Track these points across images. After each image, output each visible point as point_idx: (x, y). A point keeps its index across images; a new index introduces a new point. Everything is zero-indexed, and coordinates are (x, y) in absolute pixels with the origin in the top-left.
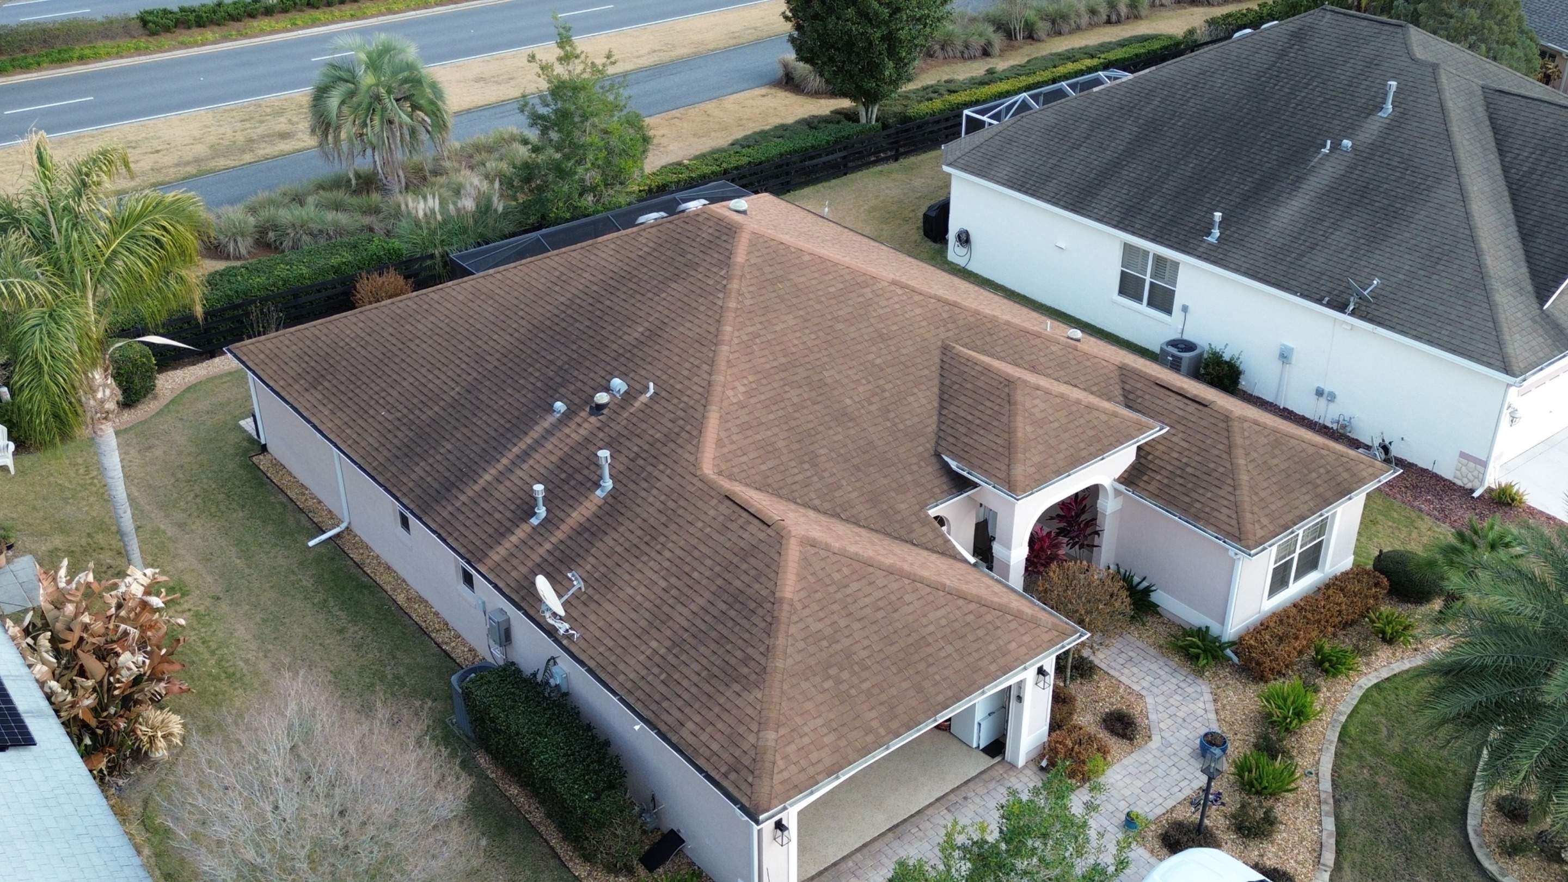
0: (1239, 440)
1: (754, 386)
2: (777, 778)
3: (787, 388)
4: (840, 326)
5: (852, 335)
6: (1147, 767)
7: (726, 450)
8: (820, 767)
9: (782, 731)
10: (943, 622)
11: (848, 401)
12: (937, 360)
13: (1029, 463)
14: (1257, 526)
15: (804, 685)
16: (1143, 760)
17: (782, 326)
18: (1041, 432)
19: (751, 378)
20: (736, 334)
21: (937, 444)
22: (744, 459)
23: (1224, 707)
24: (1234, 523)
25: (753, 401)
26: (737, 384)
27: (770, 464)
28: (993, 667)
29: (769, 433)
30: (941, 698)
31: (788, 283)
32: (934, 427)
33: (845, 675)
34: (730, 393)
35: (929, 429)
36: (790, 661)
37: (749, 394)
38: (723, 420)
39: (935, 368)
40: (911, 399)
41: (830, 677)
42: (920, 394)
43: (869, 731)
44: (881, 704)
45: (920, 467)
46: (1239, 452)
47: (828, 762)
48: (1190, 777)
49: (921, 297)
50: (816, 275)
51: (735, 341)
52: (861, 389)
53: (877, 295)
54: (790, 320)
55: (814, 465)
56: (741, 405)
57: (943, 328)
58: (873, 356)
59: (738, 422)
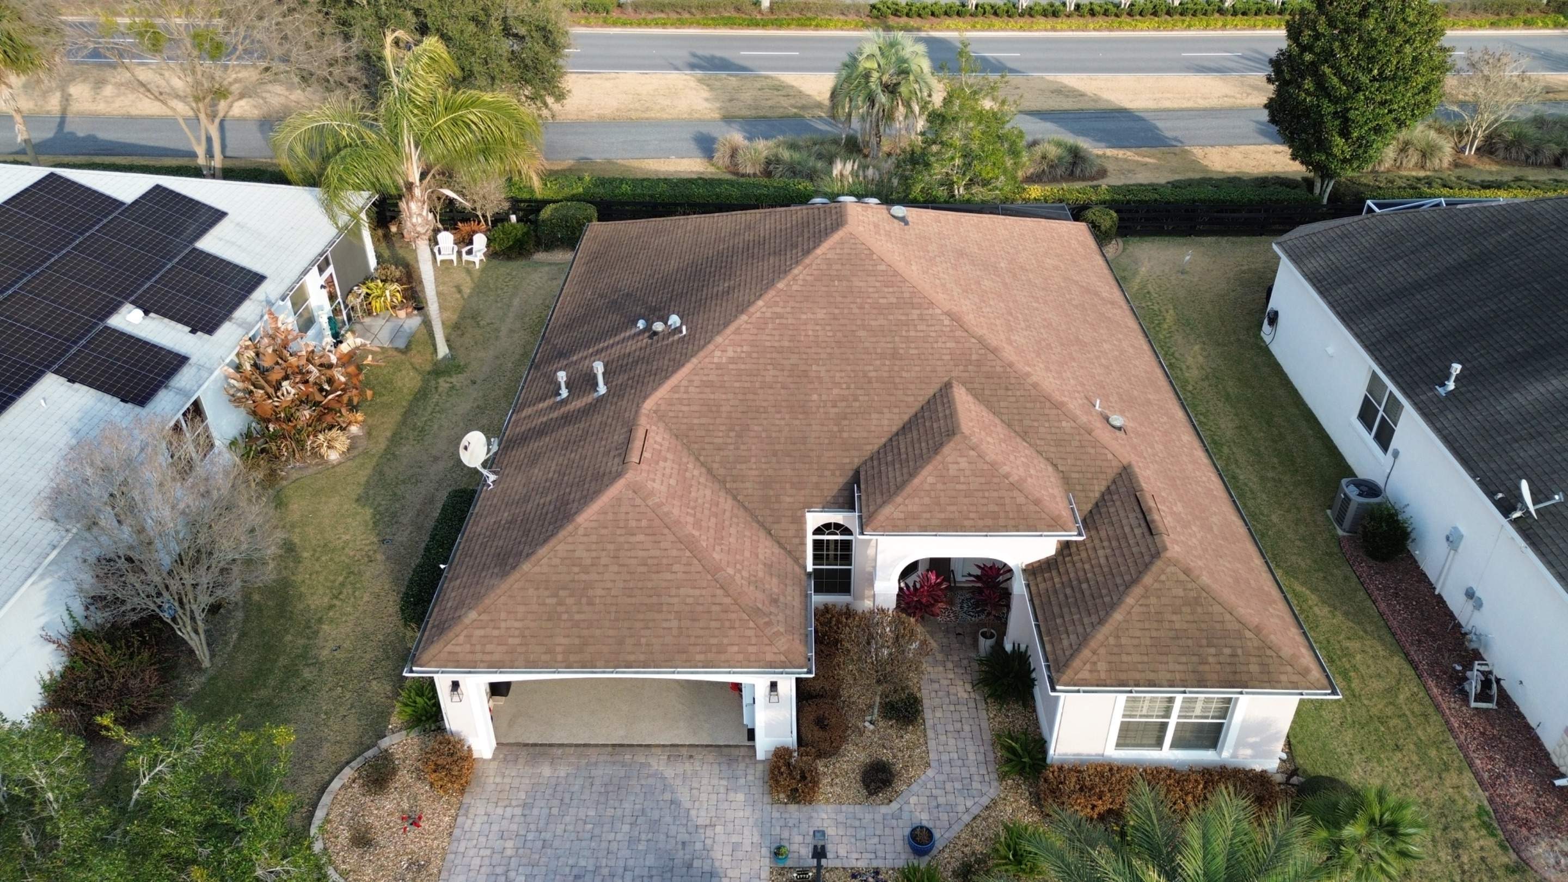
0: (1148, 579)
1: (743, 355)
2: (449, 648)
3: (769, 367)
4: (862, 333)
5: (867, 345)
6: (857, 823)
7: (677, 396)
8: (487, 658)
9: (484, 617)
10: (690, 600)
11: (815, 397)
12: (931, 392)
13: (901, 508)
14: (1088, 666)
15: (531, 592)
16: (860, 815)
17: (810, 316)
18: (940, 486)
19: (745, 349)
20: (764, 309)
21: (865, 463)
22: (685, 409)
25: (731, 366)
26: (730, 349)
27: (703, 421)
28: (699, 657)
29: (724, 397)
30: (632, 658)
31: (844, 283)
32: (876, 447)
33: (570, 601)
34: (717, 353)
35: (869, 447)
36: (537, 569)
37: (732, 361)
38: (694, 372)
39: (922, 400)
40: (874, 416)
41: (556, 596)
42: (888, 416)
43: (549, 651)
44: (579, 637)
45: (833, 475)
46: (1137, 591)
47: (496, 657)
48: (880, 854)
49: (965, 334)
50: (878, 284)
51: (758, 314)
52: (835, 391)
53: (921, 318)
54: (821, 314)
55: (739, 436)
56: (719, 367)
57: (961, 368)
58: (871, 368)
59: (705, 378)
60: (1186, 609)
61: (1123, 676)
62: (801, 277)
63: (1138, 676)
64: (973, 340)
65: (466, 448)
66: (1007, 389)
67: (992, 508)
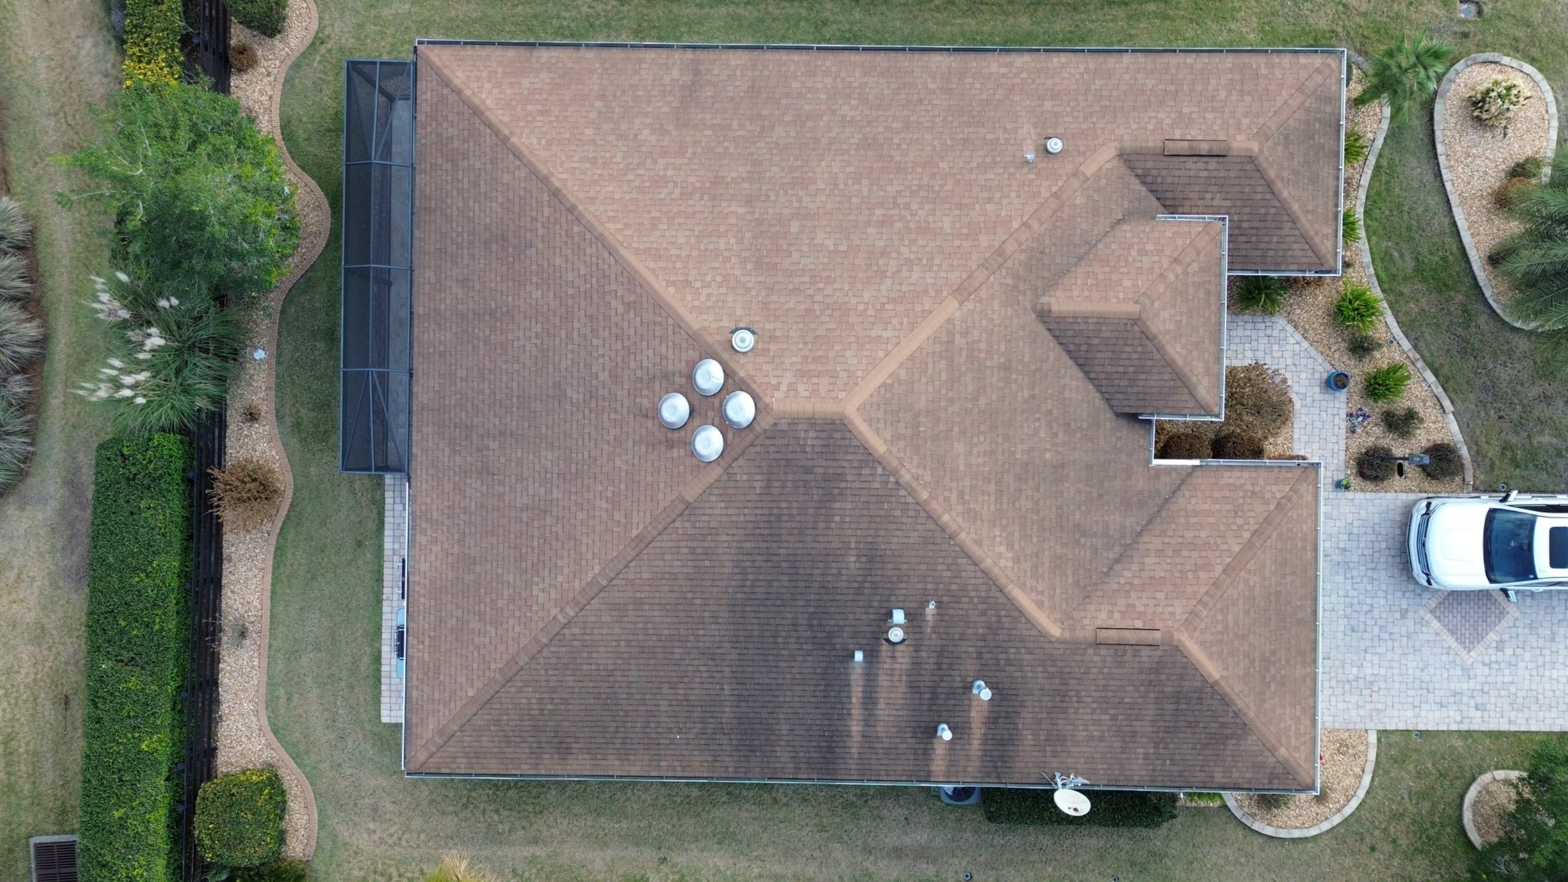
1: (1004, 534)
2: (1302, 763)
3: (1017, 505)
4: (982, 402)
5: (994, 397)
6: (1309, 427)
7: (1046, 602)
10: (1274, 568)
11: (1048, 456)
12: (1046, 333)
15: (1267, 706)
16: (1302, 425)
17: (961, 461)
18: (1183, 341)
19: (998, 533)
20: (953, 513)
21: (1111, 407)
22: (1058, 591)
23: (1306, 331)
24: (1309, 253)
25: (1016, 547)
26: (997, 549)
27: (1069, 572)
29: (1047, 553)
30: (1309, 611)
31: (922, 419)
32: (1097, 395)
33: (1273, 671)
34: (1003, 563)
35: (1097, 400)
36: (1252, 705)
37: (1010, 546)
38: (1022, 586)
39: (1053, 344)
40: (1067, 394)
41: (1269, 683)
42: (1067, 380)
43: (1304, 680)
45: (1119, 439)
46: (1279, 185)
47: (1308, 722)
48: (1335, 411)
49: (984, 287)
50: (924, 380)
51: (959, 519)
52: (1043, 434)
53: (964, 334)
54: (959, 448)
55: (1084, 534)
56: (1017, 560)
57: (1020, 297)
58: (1020, 394)
59: (1029, 574)
62: (913, 471)
64: (992, 279)
65: (1076, 810)
66: (1042, 253)
67: (1201, 294)
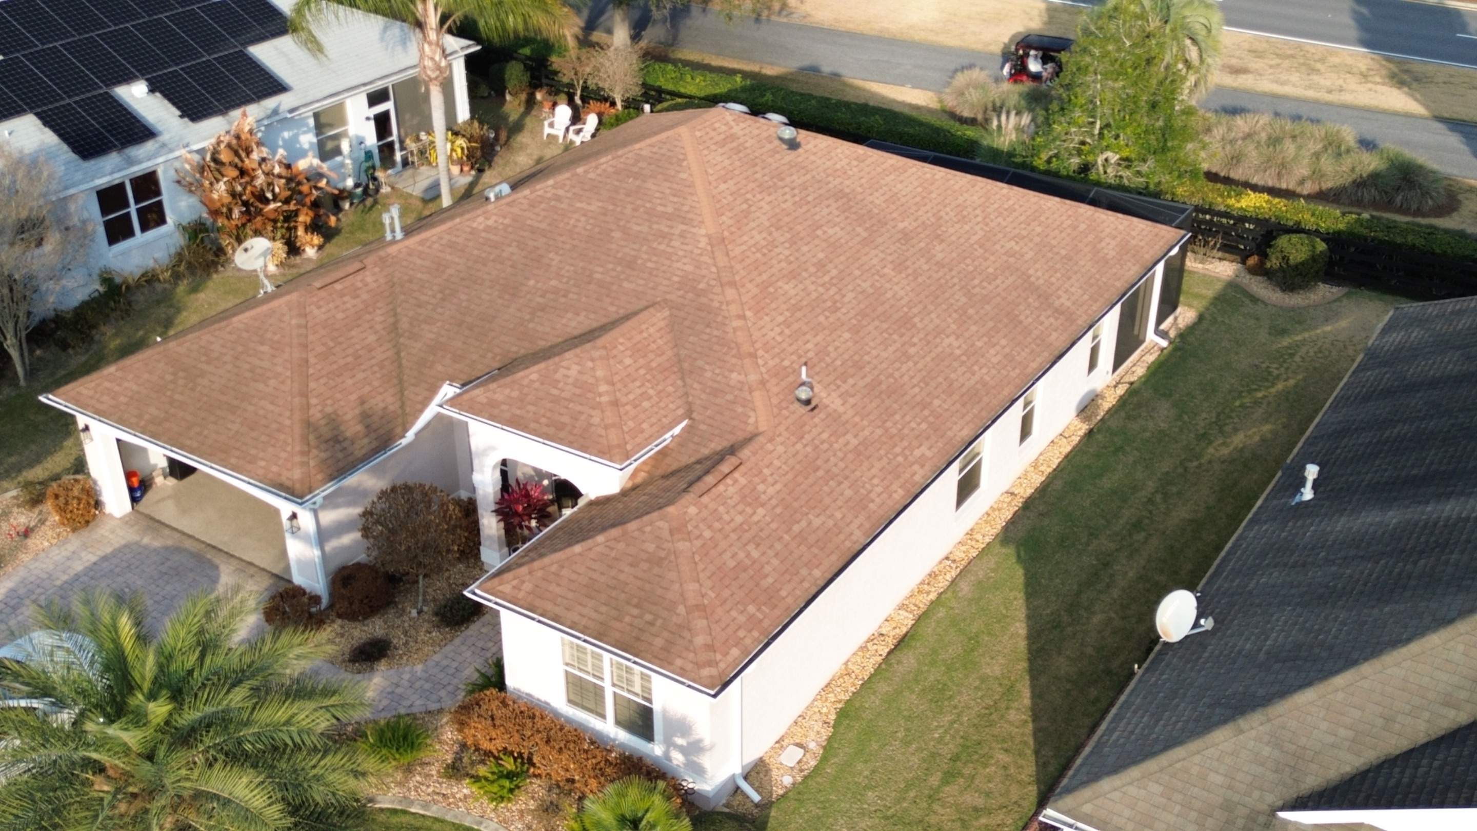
0: (632, 526)
1: (500, 227)
2: (80, 389)
3: (514, 244)
5: (613, 246)
9: (119, 374)
10: (261, 412)
11: (532, 283)
13: (488, 394)
14: (515, 582)
15: (161, 365)
17: (584, 205)
18: (536, 385)
19: (506, 221)
20: (548, 189)
22: (419, 262)
25: (483, 234)
26: (494, 218)
27: (425, 277)
28: (233, 461)
29: (457, 260)
30: (188, 442)
31: (638, 182)
33: (181, 382)
38: (449, 231)
40: (569, 315)
41: (175, 375)
43: (139, 417)
44: (167, 412)
50: (667, 191)
51: (539, 193)
52: (553, 283)
53: (682, 235)
54: (595, 206)
55: (443, 299)
56: (473, 232)
57: (681, 293)
58: (600, 269)
59: (454, 239)
60: (645, 566)
61: (538, 603)
62: (604, 167)
63: (549, 606)
64: (714, 269)
65: (246, 250)
66: (708, 326)
67: (566, 419)
